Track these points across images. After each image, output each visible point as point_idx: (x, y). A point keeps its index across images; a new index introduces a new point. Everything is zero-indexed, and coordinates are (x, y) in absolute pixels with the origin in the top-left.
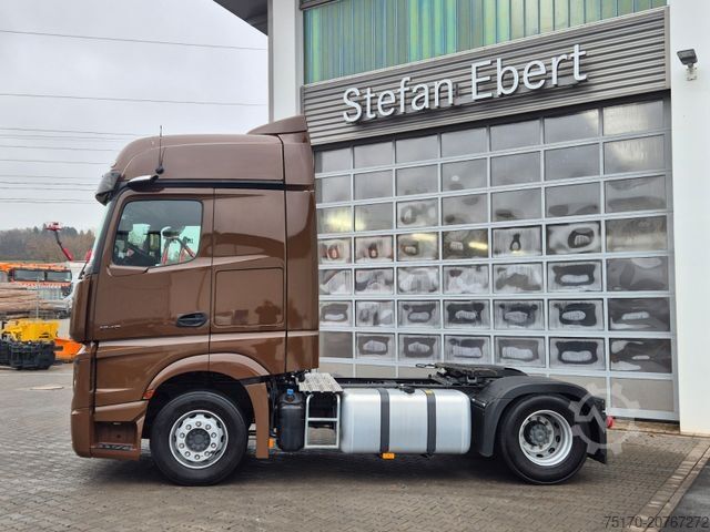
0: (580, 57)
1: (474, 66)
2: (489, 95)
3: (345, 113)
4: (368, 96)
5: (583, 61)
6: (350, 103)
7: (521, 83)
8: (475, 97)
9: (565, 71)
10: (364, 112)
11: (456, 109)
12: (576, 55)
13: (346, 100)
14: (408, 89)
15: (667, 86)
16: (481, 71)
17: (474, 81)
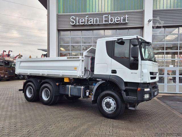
0: (127, 18)
1: (104, 16)
2: (107, 23)
3: (71, 22)
4: (77, 19)
6: (72, 20)
7: (114, 21)
8: (104, 23)
9: (124, 20)
11: (98, 25)
12: (126, 17)
13: (71, 19)
14: (88, 19)
15: (143, 26)
16: (105, 17)
17: (104, 19)
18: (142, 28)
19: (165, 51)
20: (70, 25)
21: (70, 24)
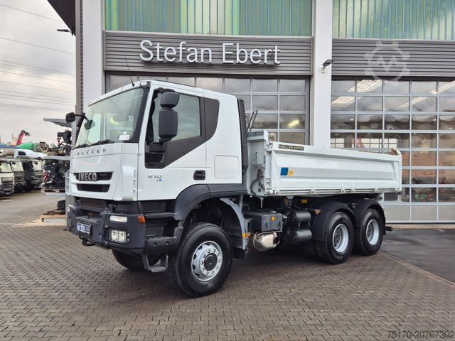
0: (278, 52)
1: (224, 44)
2: (232, 62)
3: (141, 55)
4: (158, 47)
5: (280, 54)
6: (145, 49)
7: (249, 59)
8: (224, 61)
9: (271, 57)
10: (155, 56)
11: (210, 65)
12: (276, 50)
13: (142, 46)
14: (184, 48)
15: (311, 74)
16: (227, 48)
17: (224, 53)
18: (309, 78)
19: (356, 131)
20: (139, 61)
21: (138, 58)
